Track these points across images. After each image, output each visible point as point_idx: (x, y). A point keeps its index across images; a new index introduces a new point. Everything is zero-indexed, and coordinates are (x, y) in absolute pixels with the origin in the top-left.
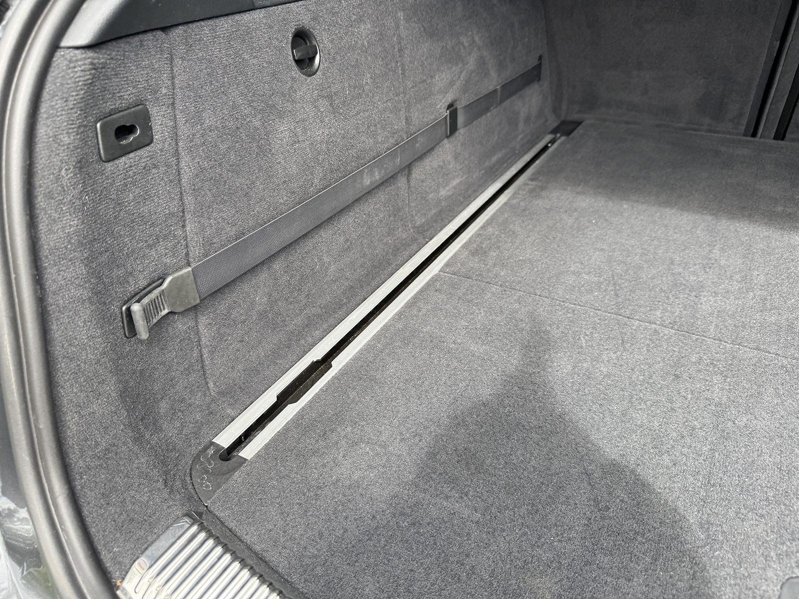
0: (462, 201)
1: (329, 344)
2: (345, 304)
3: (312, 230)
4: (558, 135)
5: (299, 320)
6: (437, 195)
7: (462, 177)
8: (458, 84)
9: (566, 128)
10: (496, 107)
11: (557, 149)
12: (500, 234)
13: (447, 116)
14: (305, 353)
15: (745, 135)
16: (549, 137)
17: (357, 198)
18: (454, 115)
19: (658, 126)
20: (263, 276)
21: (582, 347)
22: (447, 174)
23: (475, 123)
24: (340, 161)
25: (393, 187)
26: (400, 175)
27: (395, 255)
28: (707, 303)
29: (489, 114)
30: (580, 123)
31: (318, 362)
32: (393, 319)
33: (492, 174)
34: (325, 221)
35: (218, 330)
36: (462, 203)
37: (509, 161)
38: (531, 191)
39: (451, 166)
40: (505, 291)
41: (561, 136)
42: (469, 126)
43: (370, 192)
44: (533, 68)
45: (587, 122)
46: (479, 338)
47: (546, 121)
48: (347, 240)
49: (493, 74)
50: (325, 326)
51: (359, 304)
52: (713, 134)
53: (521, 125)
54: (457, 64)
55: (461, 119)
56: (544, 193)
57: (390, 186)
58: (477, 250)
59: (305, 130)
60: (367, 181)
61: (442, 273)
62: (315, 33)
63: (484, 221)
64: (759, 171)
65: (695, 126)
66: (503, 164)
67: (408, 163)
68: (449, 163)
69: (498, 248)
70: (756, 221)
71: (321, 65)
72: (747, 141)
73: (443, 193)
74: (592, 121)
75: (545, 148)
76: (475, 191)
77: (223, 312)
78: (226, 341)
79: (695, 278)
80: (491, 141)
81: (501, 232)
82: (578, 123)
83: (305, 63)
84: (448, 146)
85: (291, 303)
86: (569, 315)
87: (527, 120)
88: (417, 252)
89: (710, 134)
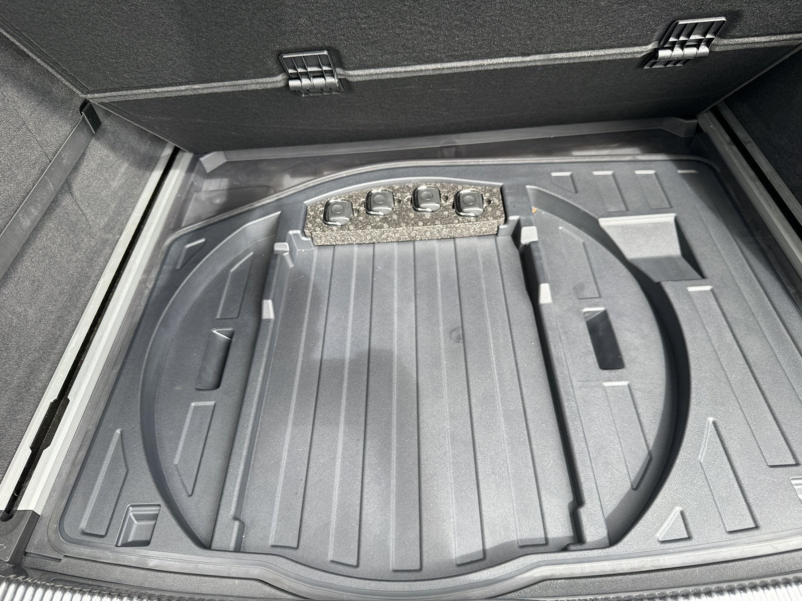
1: (59, 381)
2: (60, 336)
6: (109, 189)
7: (128, 160)
13: (83, 118)
17: (23, 243)
18: (90, 112)
26: (60, 196)
27: (90, 266)
31: (55, 401)
36: (139, 184)
39: (111, 158)
48: (34, 281)
50: (48, 366)
55: (100, 113)
57: (55, 210)
60: (27, 223)
67: (63, 182)
68: (108, 156)
88: (111, 253)
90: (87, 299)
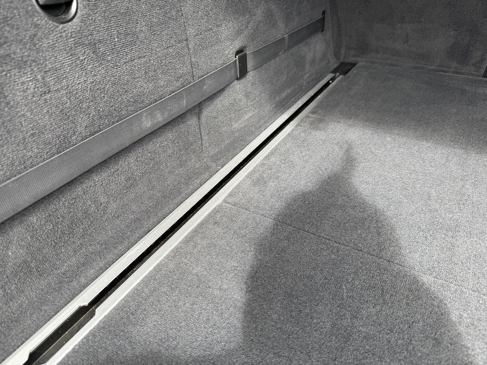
0: (254, 131)
2: (128, 237)
4: (338, 74)
6: (230, 128)
8: (245, 33)
9: (344, 68)
10: (284, 53)
11: (336, 86)
13: (236, 61)
15: (484, 76)
16: (330, 76)
18: (243, 61)
23: (264, 66)
24: (111, 107)
25: (181, 126)
26: (189, 114)
29: (278, 59)
31: (84, 307)
37: (297, 96)
38: (311, 123)
39: (242, 103)
43: (154, 133)
44: (317, 21)
49: (281, 25)
53: (307, 66)
56: (321, 125)
57: (179, 124)
58: (259, 180)
60: (147, 124)
61: (225, 204)
66: (291, 98)
67: (198, 103)
68: (240, 100)
71: (79, 12)
73: (236, 126)
74: (364, 63)
75: (327, 84)
80: (280, 80)
82: (353, 65)
83: (55, 9)
84: (238, 86)
87: (313, 62)
89: (456, 75)
90: (168, 212)
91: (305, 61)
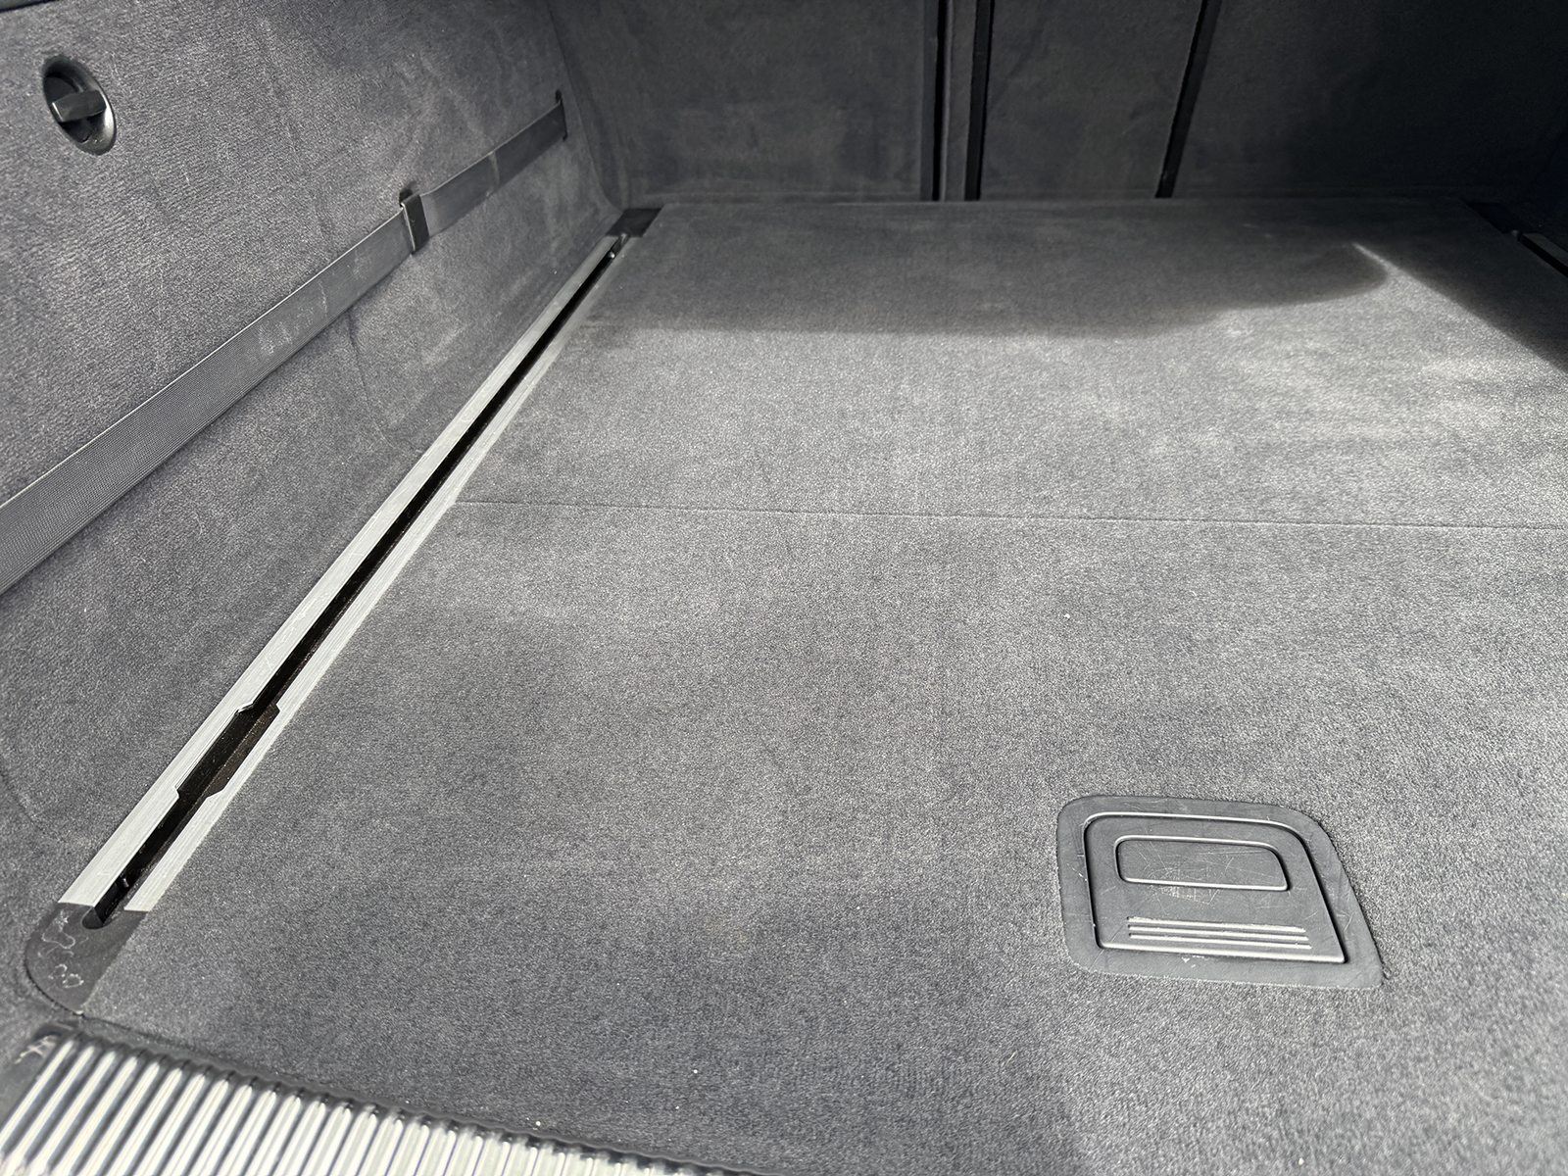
0: (471, 371)
1: (261, 674)
2: (278, 595)
3: (173, 456)
4: (624, 236)
5: (186, 642)
6: (417, 364)
7: (460, 326)
8: (410, 152)
9: (635, 221)
10: (495, 191)
11: (626, 260)
12: (556, 417)
13: (402, 213)
14: (215, 702)
15: (923, 199)
16: (607, 242)
17: (254, 383)
18: (415, 210)
19: (788, 200)
20: (88, 562)
21: (728, 571)
22: (430, 323)
23: (461, 221)
24: (201, 314)
25: (325, 358)
26: (333, 331)
27: (359, 488)
28: (902, 465)
29: (485, 205)
30: (658, 210)
31: (247, 711)
32: (383, 601)
33: (516, 316)
34: (196, 436)
35: (14, 685)
36: (472, 375)
37: (544, 291)
38: (596, 337)
39: (434, 306)
40: (587, 510)
41: (629, 236)
42: (452, 228)
43: (279, 370)
44: (550, 115)
45: (669, 207)
46: (557, 596)
47: (597, 211)
48: (253, 470)
49: (474, 128)
50: (245, 644)
51: (310, 589)
52: (875, 204)
53: (551, 221)
54: (400, 115)
55: (431, 218)
56: (619, 338)
57: (319, 354)
58: (521, 452)
59: (113, 260)
60: (268, 349)
61: (462, 504)
62: (92, 66)
63: (522, 401)
64: (951, 253)
65: (845, 194)
66: (534, 297)
67: (345, 307)
68: (428, 301)
69: (559, 441)
70: (956, 330)
71: (120, 130)
72: (928, 208)
73: (430, 359)
74: (678, 204)
75: (605, 261)
76: (491, 351)
77: (16, 647)
78: (36, 706)
79: (880, 432)
80: (500, 255)
81: (558, 415)
82: (653, 212)
83: (83, 126)
84: (417, 268)
85: (161, 610)
86: (700, 527)
87: (561, 211)
88: (403, 476)
89: (870, 204)
91: (542, 209)
